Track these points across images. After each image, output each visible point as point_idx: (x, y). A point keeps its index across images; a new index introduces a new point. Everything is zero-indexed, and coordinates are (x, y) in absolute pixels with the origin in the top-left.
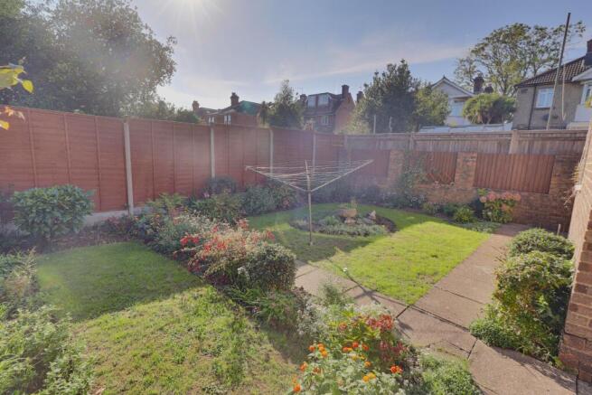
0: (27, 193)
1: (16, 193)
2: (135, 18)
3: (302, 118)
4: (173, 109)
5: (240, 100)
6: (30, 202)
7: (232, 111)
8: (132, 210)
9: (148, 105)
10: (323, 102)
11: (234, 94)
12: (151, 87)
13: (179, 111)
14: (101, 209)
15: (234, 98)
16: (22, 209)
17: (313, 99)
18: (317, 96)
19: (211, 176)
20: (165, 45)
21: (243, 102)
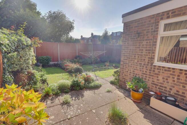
0: (41, 57)
1: (39, 57)
2: (65, 16)
3: (111, 40)
4: (74, 38)
5: (94, 35)
6: (41, 58)
7: (91, 38)
8: (59, 62)
9: (67, 38)
10: (118, 34)
11: (92, 33)
12: (68, 33)
13: (75, 39)
14: (53, 61)
15: (92, 34)
16: (40, 60)
17: (115, 34)
18: (116, 33)
19: (76, 55)
20: (72, 22)
21: (95, 35)
